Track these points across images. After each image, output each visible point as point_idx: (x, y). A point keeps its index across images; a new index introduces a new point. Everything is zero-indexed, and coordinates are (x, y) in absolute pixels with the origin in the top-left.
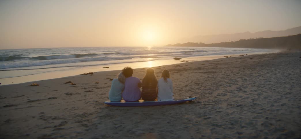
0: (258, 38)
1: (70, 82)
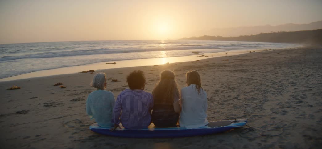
1: (60, 84)
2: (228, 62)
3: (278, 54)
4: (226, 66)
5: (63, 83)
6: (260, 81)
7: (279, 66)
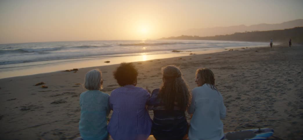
0: (253, 31)
1: (42, 83)
2: (210, 60)
3: (257, 51)
4: (210, 64)
5: (44, 83)
6: (253, 78)
7: (264, 63)
